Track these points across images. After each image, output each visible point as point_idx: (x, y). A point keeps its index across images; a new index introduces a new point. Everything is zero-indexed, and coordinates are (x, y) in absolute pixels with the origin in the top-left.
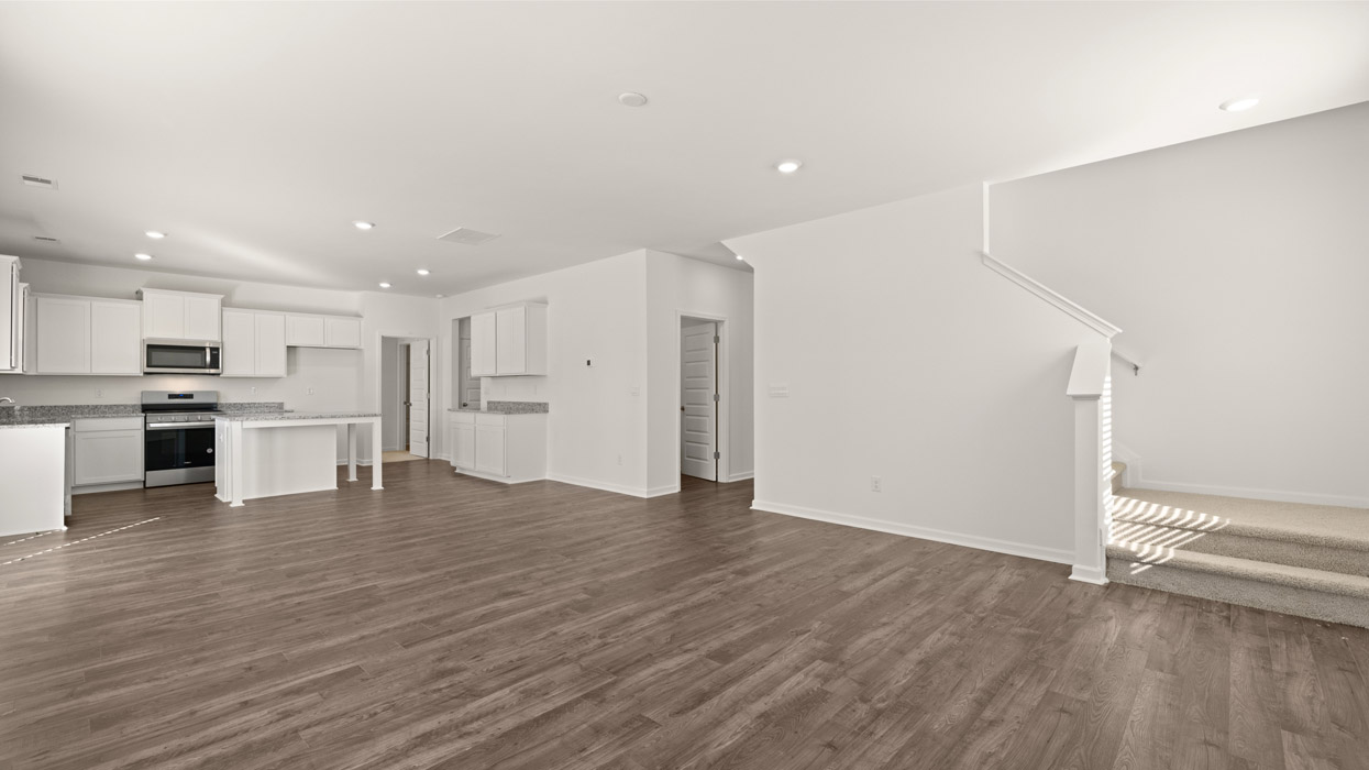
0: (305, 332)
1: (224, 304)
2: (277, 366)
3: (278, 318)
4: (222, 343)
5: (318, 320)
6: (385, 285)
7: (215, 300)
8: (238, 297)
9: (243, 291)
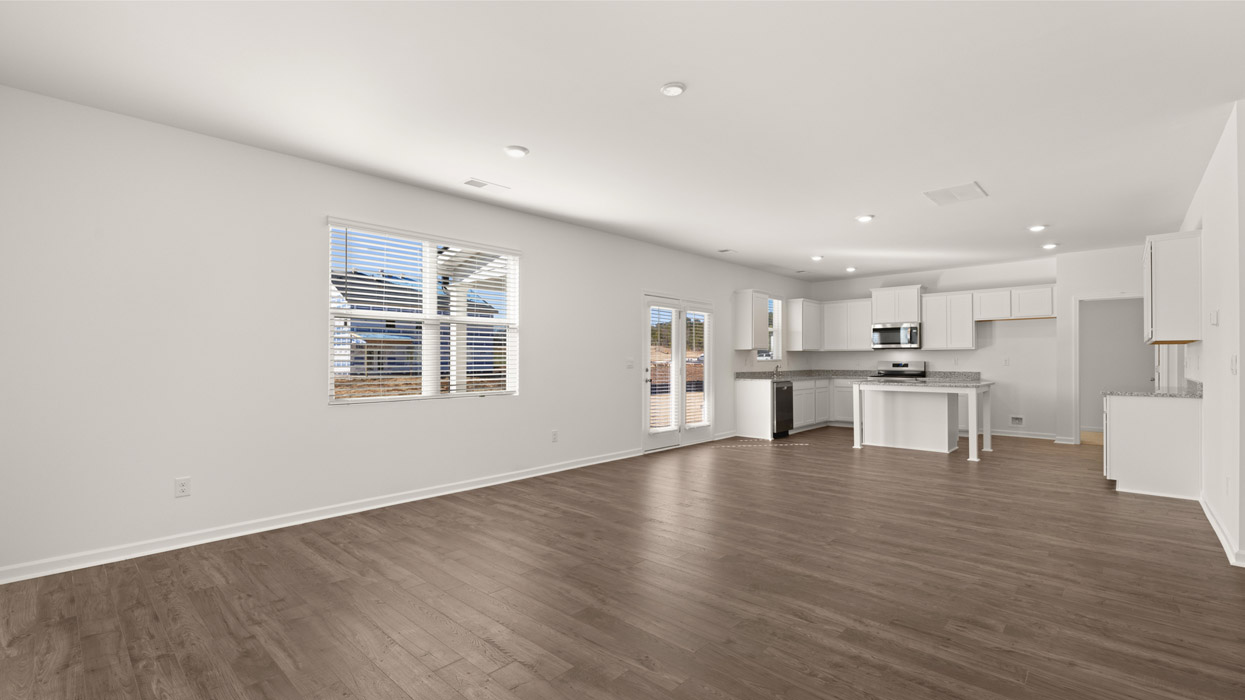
0: (990, 306)
1: (925, 290)
2: (966, 339)
3: (966, 296)
4: (920, 324)
5: (1004, 293)
6: (1050, 247)
7: (914, 290)
8: (943, 283)
9: (946, 278)
